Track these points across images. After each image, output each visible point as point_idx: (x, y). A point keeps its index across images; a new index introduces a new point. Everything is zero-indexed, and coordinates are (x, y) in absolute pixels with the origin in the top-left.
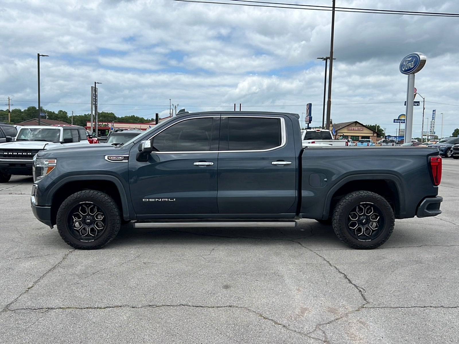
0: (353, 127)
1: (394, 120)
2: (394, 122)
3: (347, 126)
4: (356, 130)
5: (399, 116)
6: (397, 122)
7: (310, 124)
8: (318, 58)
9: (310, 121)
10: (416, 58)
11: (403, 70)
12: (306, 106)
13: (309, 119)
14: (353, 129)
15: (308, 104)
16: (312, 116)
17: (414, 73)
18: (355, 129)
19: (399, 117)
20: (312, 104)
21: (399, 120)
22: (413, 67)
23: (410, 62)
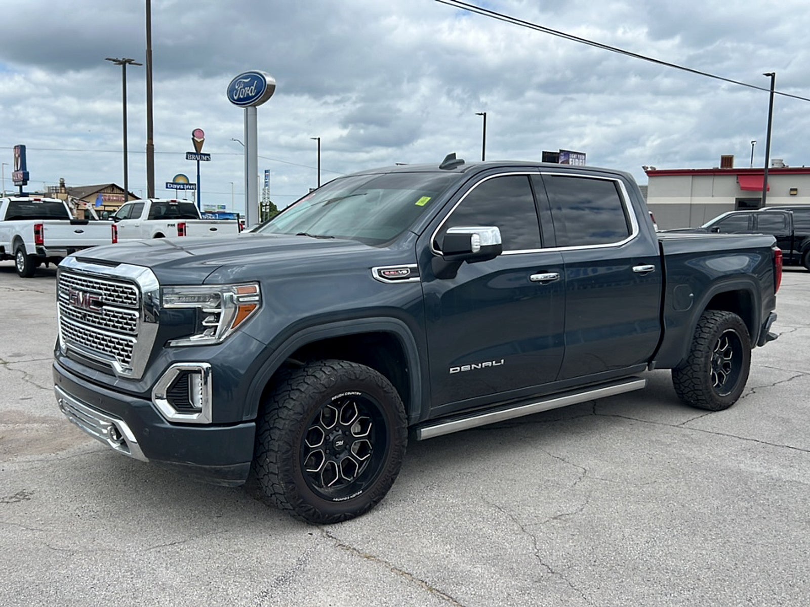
0: (108, 195)
1: (167, 183)
2: (167, 188)
3: (97, 192)
4: (113, 201)
5: (174, 177)
6: (172, 188)
7: (24, 187)
8: (107, 59)
9: (25, 179)
10: (257, 79)
11: (236, 98)
12: (13, 149)
13: (21, 176)
14: (107, 198)
15: (15, 147)
16: (28, 170)
17: (255, 106)
18: (111, 198)
19: (174, 180)
20: (26, 147)
21: (176, 184)
22: (253, 94)
23: (246, 85)
